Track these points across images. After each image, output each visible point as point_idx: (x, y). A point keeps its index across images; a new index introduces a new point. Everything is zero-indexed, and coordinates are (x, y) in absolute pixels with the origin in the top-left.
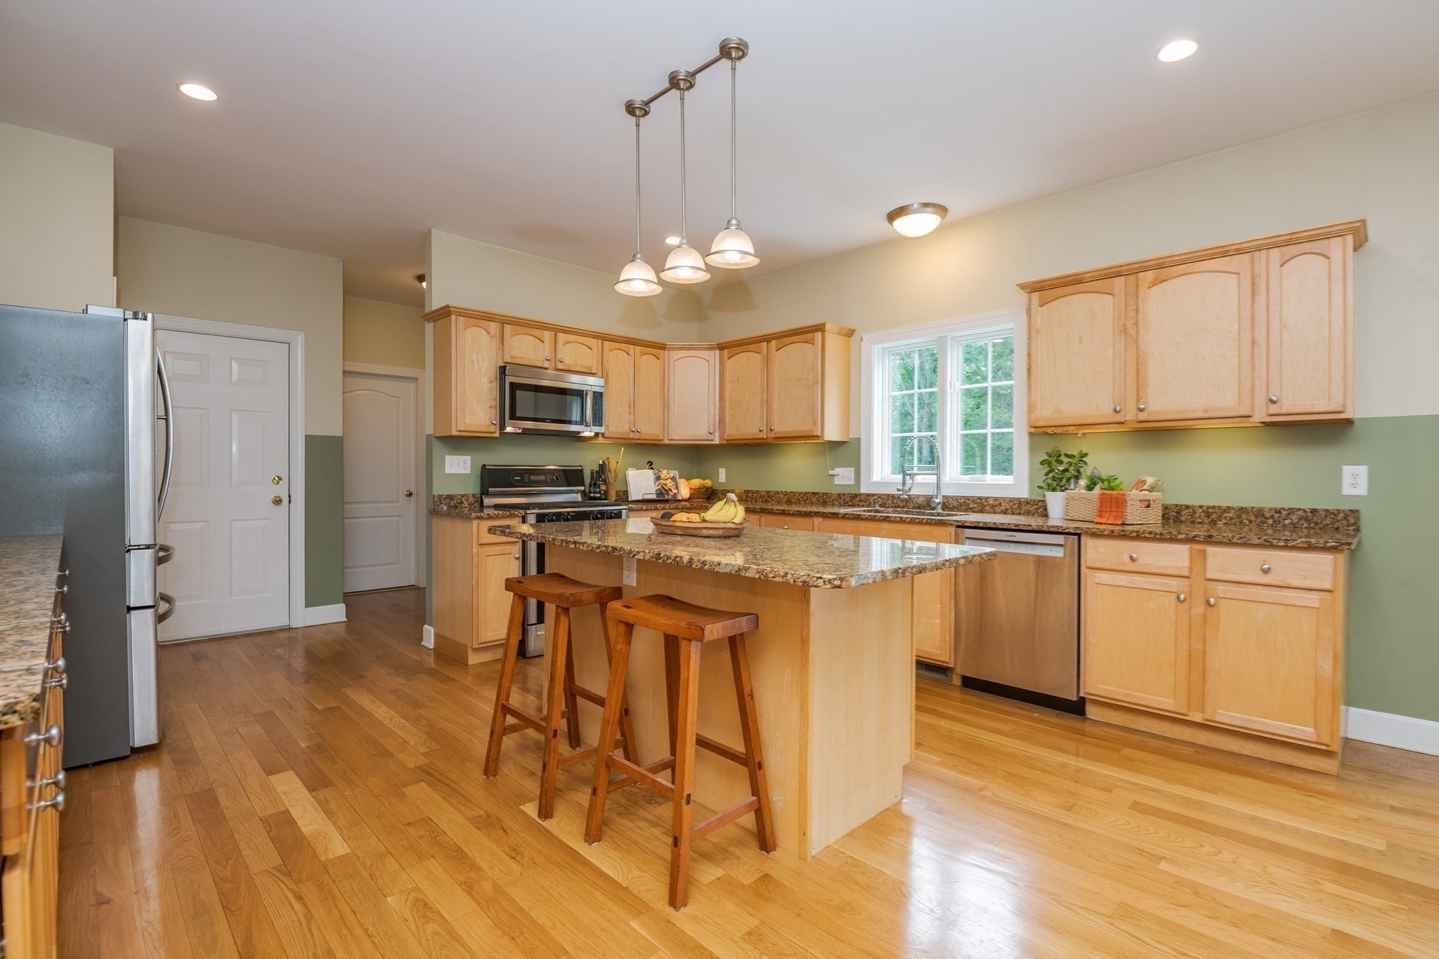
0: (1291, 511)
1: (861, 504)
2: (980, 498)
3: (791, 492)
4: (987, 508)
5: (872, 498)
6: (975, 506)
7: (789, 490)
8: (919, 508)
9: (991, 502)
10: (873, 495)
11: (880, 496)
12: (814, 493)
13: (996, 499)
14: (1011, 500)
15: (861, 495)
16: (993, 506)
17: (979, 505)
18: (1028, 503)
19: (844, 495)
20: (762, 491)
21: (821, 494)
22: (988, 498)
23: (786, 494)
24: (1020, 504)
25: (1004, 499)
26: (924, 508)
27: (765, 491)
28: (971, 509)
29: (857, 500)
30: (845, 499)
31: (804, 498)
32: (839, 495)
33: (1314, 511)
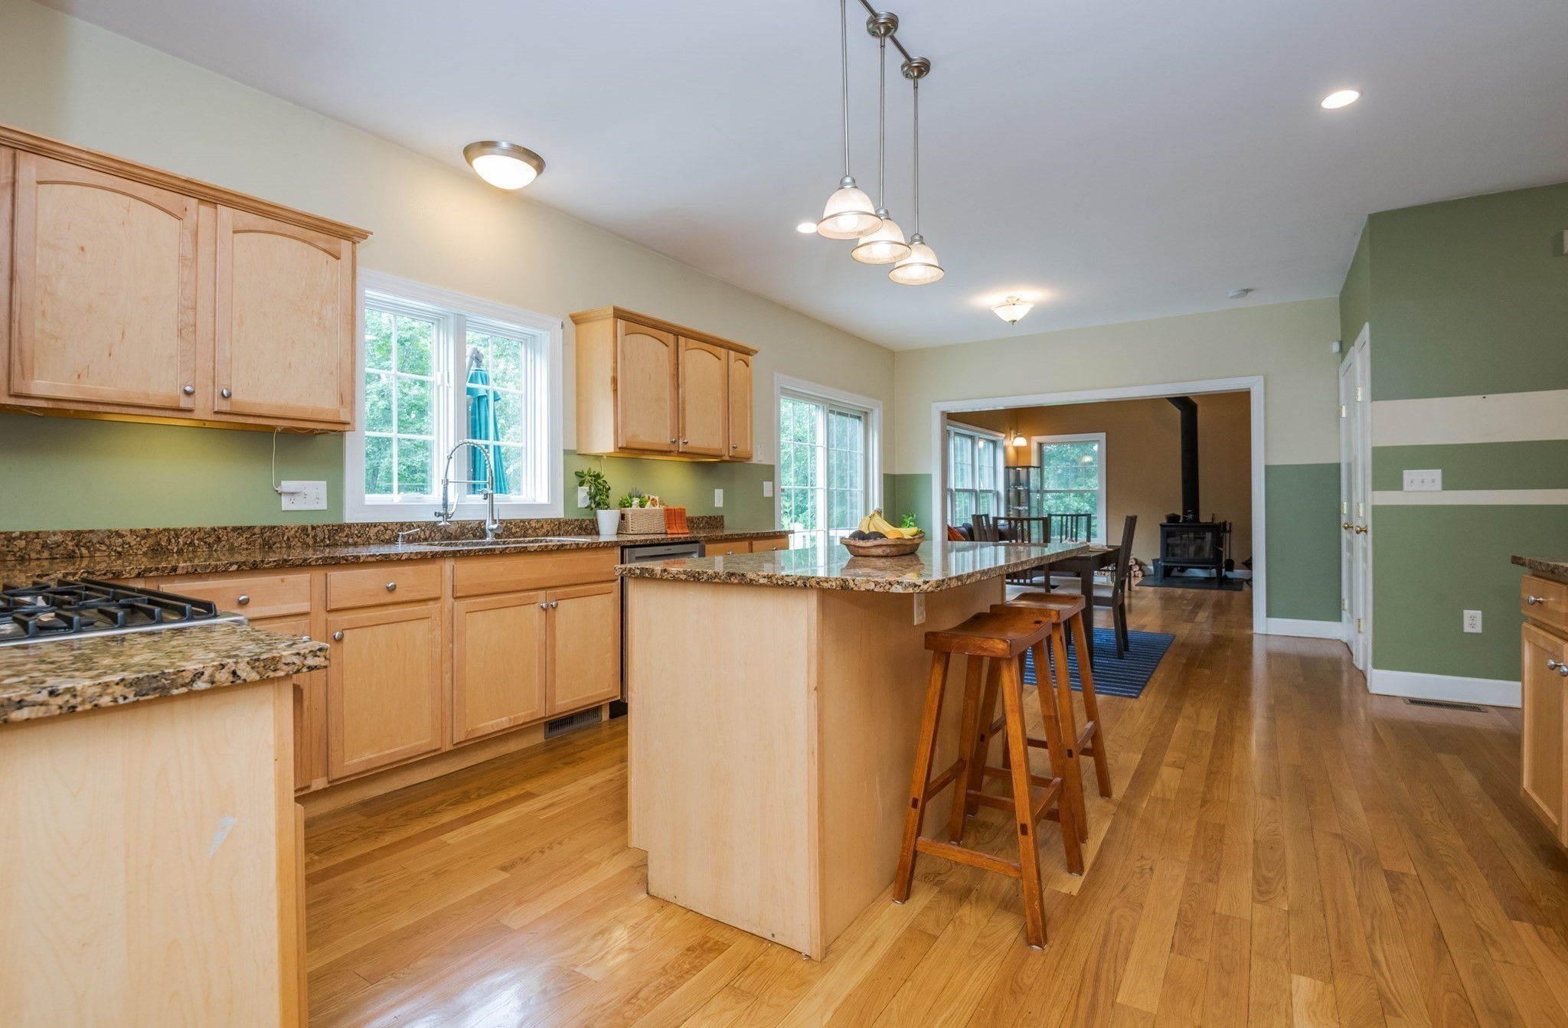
0: (703, 518)
1: (350, 541)
2: (523, 521)
3: (167, 530)
4: (530, 531)
5: (374, 530)
6: (518, 530)
7: (155, 525)
8: (449, 538)
9: (533, 525)
10: (375, 525)
11: (386, 527)
12: (235, 529)
13: (538, 521)
14: (552, 521)
15: (350, 526)
16: (536, 529)
17: (522, 529)
18: (566, 523)
19: (313, 528)
20: (55, 534)
21: (257, 530)
22: (531, 520)
23: (147, 534)
24: (560, 524)
25: (546, 520)
26: (457, 538)
27: (66, 533)
28: (513, 534)
29: (345, 534)
30: (315, 536)
31: (210, 540)
32: (304, 529)
33: (710, 517)
